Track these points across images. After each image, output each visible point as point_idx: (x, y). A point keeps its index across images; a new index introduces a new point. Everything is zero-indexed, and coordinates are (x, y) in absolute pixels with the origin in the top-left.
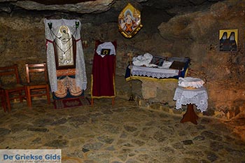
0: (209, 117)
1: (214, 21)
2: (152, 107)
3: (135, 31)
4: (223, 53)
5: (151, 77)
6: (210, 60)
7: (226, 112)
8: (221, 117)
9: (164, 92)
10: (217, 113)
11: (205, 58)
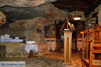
0: (37, 55)
1: (35, 23)
2: (13, 56)
3: (3, 23)
4: (38, 33)
5: (11, 43)
6: (33, 36)
7: (41, 52)
8: (40, 54)
9: (17, 49)
10: (39, 53)
11: (31, 35)
